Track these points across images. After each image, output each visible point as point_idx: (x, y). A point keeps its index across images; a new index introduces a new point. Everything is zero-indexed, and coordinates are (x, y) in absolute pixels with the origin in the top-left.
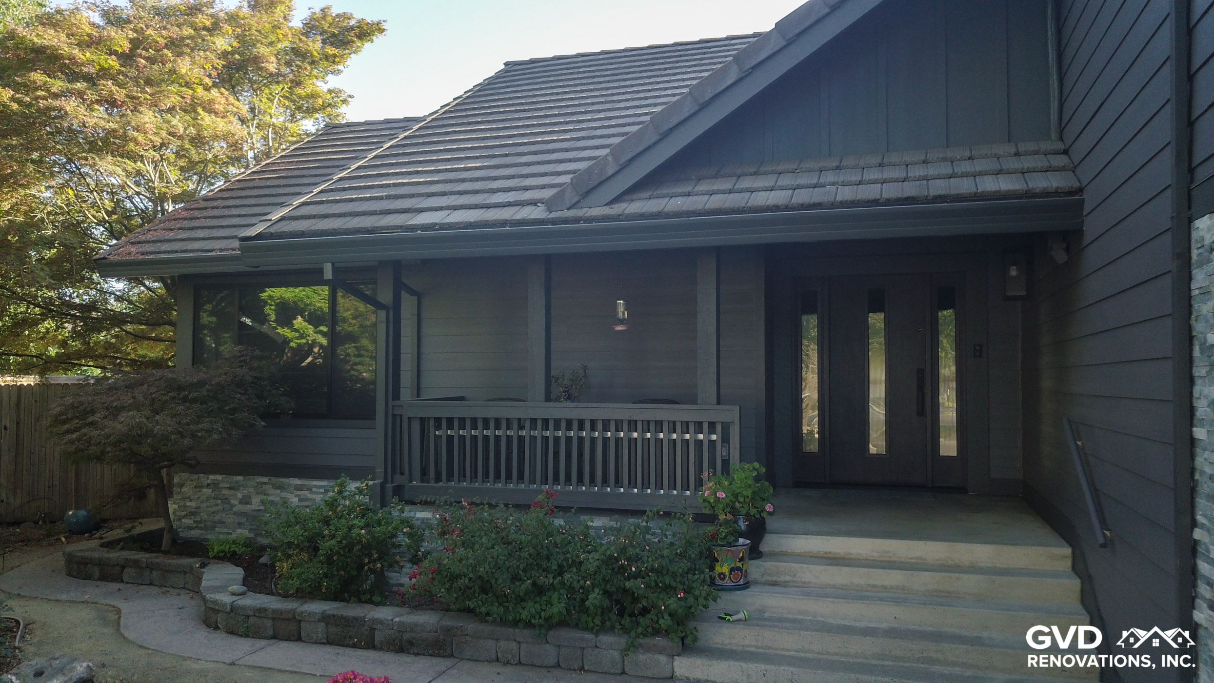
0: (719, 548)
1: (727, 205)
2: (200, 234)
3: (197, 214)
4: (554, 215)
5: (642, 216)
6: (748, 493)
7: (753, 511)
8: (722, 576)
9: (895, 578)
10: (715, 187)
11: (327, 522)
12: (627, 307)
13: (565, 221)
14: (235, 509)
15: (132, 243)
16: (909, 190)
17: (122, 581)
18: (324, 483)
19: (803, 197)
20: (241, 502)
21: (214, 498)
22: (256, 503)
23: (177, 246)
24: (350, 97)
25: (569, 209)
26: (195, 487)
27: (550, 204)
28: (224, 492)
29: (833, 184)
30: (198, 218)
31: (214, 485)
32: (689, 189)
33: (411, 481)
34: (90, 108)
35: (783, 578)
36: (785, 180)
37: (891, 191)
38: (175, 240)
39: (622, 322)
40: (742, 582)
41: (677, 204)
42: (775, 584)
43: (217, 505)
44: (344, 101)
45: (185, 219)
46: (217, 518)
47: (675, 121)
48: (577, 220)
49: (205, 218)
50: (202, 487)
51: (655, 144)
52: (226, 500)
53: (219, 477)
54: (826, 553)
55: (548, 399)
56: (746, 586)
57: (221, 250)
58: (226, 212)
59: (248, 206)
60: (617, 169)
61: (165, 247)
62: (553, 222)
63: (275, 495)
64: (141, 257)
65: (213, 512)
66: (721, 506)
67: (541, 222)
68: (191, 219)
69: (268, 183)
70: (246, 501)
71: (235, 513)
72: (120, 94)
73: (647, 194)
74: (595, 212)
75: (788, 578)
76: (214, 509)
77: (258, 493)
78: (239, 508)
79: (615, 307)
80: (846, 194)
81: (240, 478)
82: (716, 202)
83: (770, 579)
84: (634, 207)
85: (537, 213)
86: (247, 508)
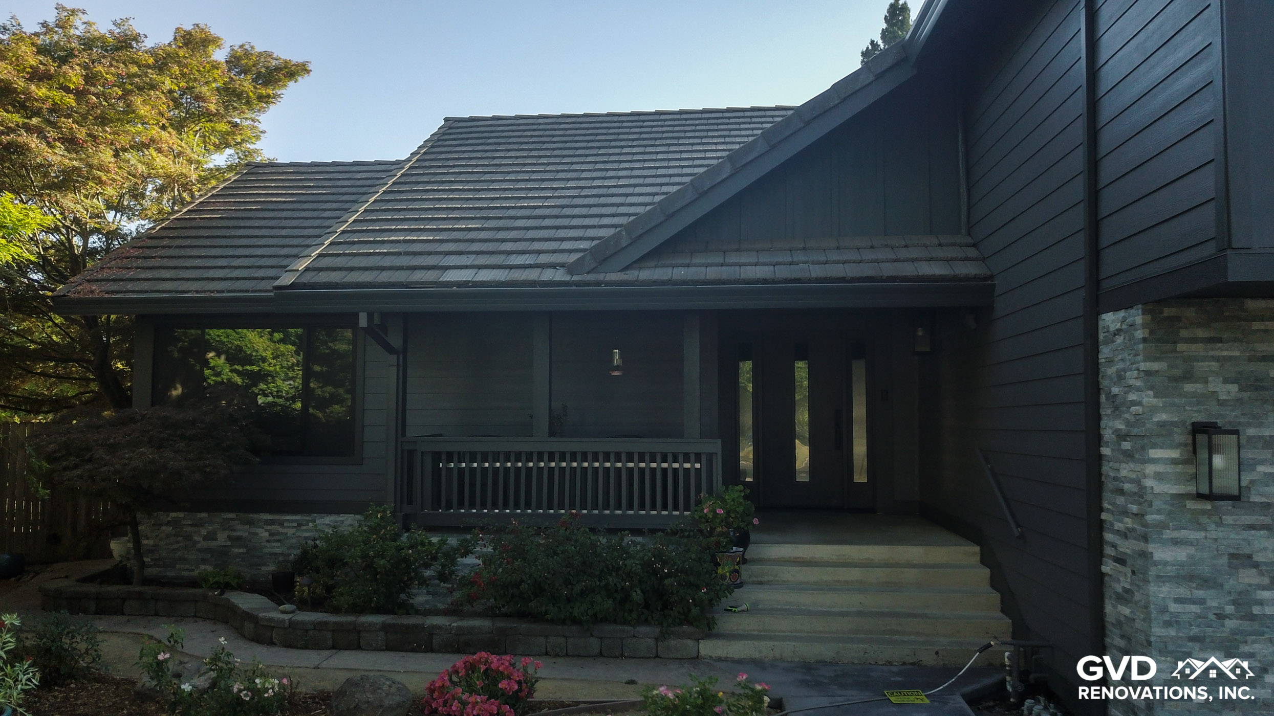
0: (720, 554)
1: (725, 276)
3: (148, 252)
4: (576, 278)
5: (655, 283)
6: (741, 509)
7: (743, 525)
8: (723, 577)
9: (855, 574)
10: (709, 261)
12: (621, 356)
13: (587, 284)
14: (199, 546)
15: (88, 281)
16: (867, 270)
17: (123, 614)
18: (298, 517)
19: (783, 272)
20: (205, 538)
21: (175, 535)
22: (222, 539)
23: (146, 286)
25: (588, 273)
26: (153, 525)
27: (570, 269)
28: (189, 529)
29: (805, 263)
30: (153, 257)
31: (175, 523)
32: (687, 261)
33: (423, 510)
34: (51, 145)
35: (766, 578)
36: (764, 258)
37: (851, 271)
38: (138, 280)
39: (617, 368)
40: (738, 581)
41: (680, 273)
42: (761, 583)
43: (178, 542)
44: (261, 135)
45: (138, 257)
46: (179, 554)
47: (678, 206)
48: (598, 283)
49: (161, 257)
50: (161, 525)
51: (661, 223)
52: (188, 537)
53: (181, 515)
54: (796, 558)
55: (552, 434)
56: (741, 585)
57: (197, 292)
58: (182, 252)
59: (204, 247)
60: (630, 241)
61: (130, 286)
62: (577, 284)
63: (242, 531)
64: (107, 296)
65: (174, 550)
66: (718, 521)
68: (145, 258)
69: (214, 224)
70: (211, 537)
71: (201, 550)
72: (81, 133)
73: (653, 264)
74: (612, 277)
75: (771, 578)
76: (175, 546)
77: (224, 529)
78: (203, 544)
79: (612, 354)
80: (817, 271)
81: (204, 515)
82: (712, 273)
83: (755, 579)
84: (645, 274)
85: (559, 275)
86: (213, 544)
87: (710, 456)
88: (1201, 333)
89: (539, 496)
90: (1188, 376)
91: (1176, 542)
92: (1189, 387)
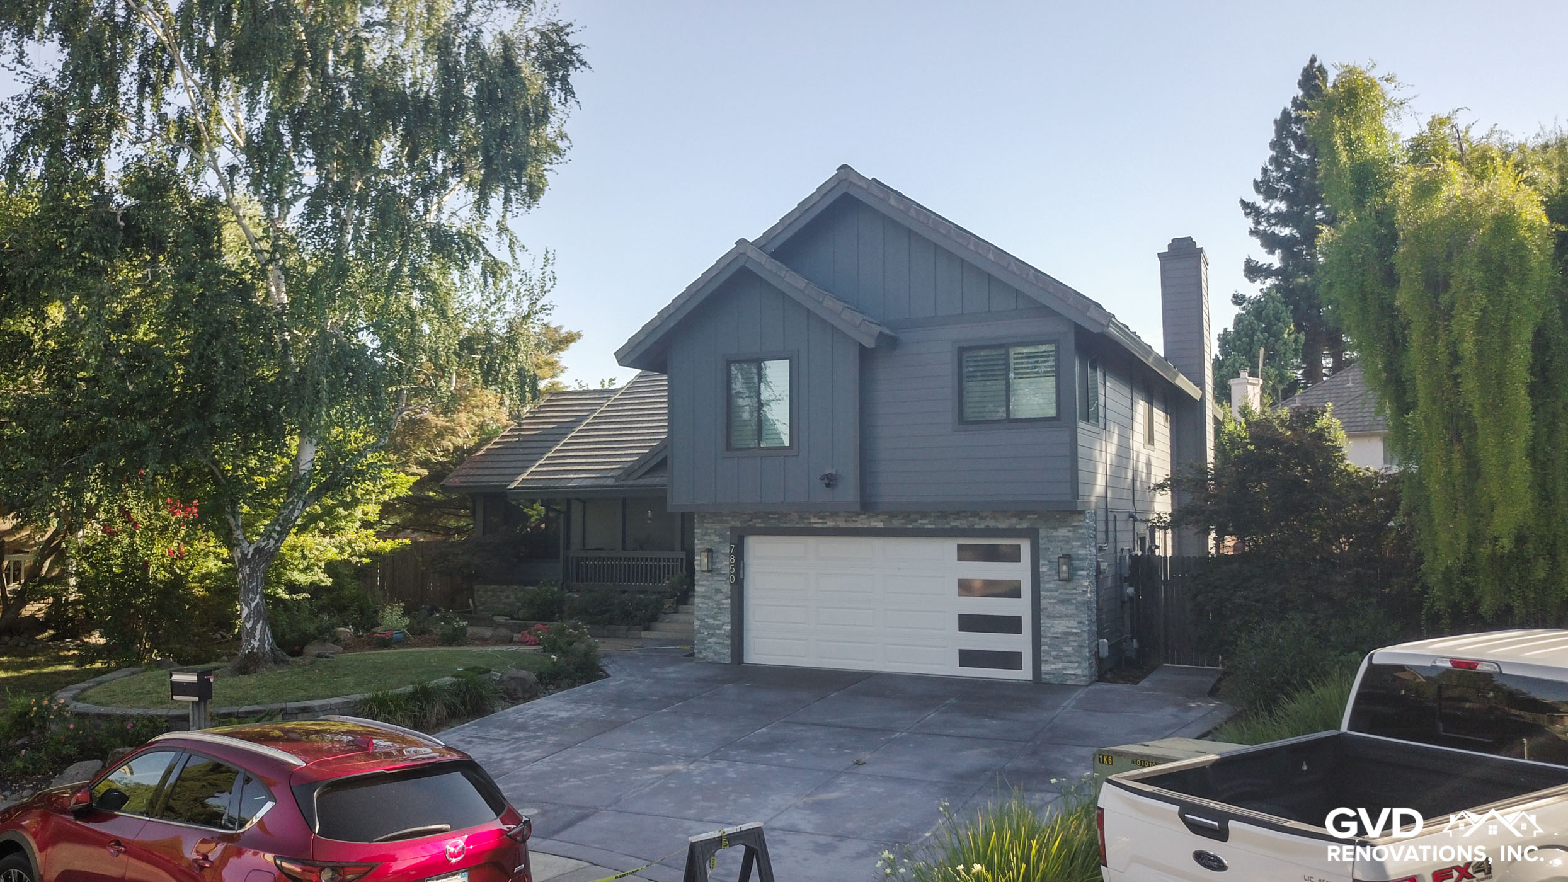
0: (666, 600)
2: (487, 472)
3: (484, 458)
11: (538, 594)
12: (651, 514)
15: (456, 476)
23: (477, 478)
24: (566, 368)
25: (622, 480)
26: (485, 591)
27: (617, 478)
30: (485, 461)
33: (572, 583)
34: (437, 416)
38: (475, 475)
39: (650, 519)
44: (562, 371)
45: (479, 462)
46: (495, 605)
47: (656, 451)
48: (622, 486)
49: (488, 462)
50: (488, 591)
51: (650, 459)
52: (498, 597)
53: (495, 586)
55: (624, 549)
57: (497, 482)
58: (498, 458)
60: (639, 467)
61: (471, 479)
62: (616, 486)
63: (521, 594)
64: (461, 484)
67: (612, 486)
68: (482, 462)
70: (507, 597)
71: (504, 604)
73: (649, 476)
74: (631, 482)
81: (505, 587)
84: (642, 482)
85: (610, 482)
86: (508, 601)
87: (682, 559)
88: (710, 521)
89: (633, 578)
90: (706, 534)
91: (702, 585)
92: (706, 538)
